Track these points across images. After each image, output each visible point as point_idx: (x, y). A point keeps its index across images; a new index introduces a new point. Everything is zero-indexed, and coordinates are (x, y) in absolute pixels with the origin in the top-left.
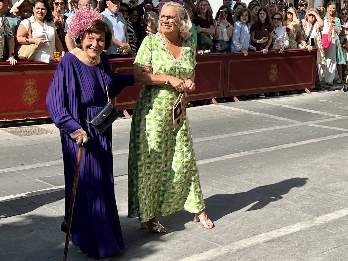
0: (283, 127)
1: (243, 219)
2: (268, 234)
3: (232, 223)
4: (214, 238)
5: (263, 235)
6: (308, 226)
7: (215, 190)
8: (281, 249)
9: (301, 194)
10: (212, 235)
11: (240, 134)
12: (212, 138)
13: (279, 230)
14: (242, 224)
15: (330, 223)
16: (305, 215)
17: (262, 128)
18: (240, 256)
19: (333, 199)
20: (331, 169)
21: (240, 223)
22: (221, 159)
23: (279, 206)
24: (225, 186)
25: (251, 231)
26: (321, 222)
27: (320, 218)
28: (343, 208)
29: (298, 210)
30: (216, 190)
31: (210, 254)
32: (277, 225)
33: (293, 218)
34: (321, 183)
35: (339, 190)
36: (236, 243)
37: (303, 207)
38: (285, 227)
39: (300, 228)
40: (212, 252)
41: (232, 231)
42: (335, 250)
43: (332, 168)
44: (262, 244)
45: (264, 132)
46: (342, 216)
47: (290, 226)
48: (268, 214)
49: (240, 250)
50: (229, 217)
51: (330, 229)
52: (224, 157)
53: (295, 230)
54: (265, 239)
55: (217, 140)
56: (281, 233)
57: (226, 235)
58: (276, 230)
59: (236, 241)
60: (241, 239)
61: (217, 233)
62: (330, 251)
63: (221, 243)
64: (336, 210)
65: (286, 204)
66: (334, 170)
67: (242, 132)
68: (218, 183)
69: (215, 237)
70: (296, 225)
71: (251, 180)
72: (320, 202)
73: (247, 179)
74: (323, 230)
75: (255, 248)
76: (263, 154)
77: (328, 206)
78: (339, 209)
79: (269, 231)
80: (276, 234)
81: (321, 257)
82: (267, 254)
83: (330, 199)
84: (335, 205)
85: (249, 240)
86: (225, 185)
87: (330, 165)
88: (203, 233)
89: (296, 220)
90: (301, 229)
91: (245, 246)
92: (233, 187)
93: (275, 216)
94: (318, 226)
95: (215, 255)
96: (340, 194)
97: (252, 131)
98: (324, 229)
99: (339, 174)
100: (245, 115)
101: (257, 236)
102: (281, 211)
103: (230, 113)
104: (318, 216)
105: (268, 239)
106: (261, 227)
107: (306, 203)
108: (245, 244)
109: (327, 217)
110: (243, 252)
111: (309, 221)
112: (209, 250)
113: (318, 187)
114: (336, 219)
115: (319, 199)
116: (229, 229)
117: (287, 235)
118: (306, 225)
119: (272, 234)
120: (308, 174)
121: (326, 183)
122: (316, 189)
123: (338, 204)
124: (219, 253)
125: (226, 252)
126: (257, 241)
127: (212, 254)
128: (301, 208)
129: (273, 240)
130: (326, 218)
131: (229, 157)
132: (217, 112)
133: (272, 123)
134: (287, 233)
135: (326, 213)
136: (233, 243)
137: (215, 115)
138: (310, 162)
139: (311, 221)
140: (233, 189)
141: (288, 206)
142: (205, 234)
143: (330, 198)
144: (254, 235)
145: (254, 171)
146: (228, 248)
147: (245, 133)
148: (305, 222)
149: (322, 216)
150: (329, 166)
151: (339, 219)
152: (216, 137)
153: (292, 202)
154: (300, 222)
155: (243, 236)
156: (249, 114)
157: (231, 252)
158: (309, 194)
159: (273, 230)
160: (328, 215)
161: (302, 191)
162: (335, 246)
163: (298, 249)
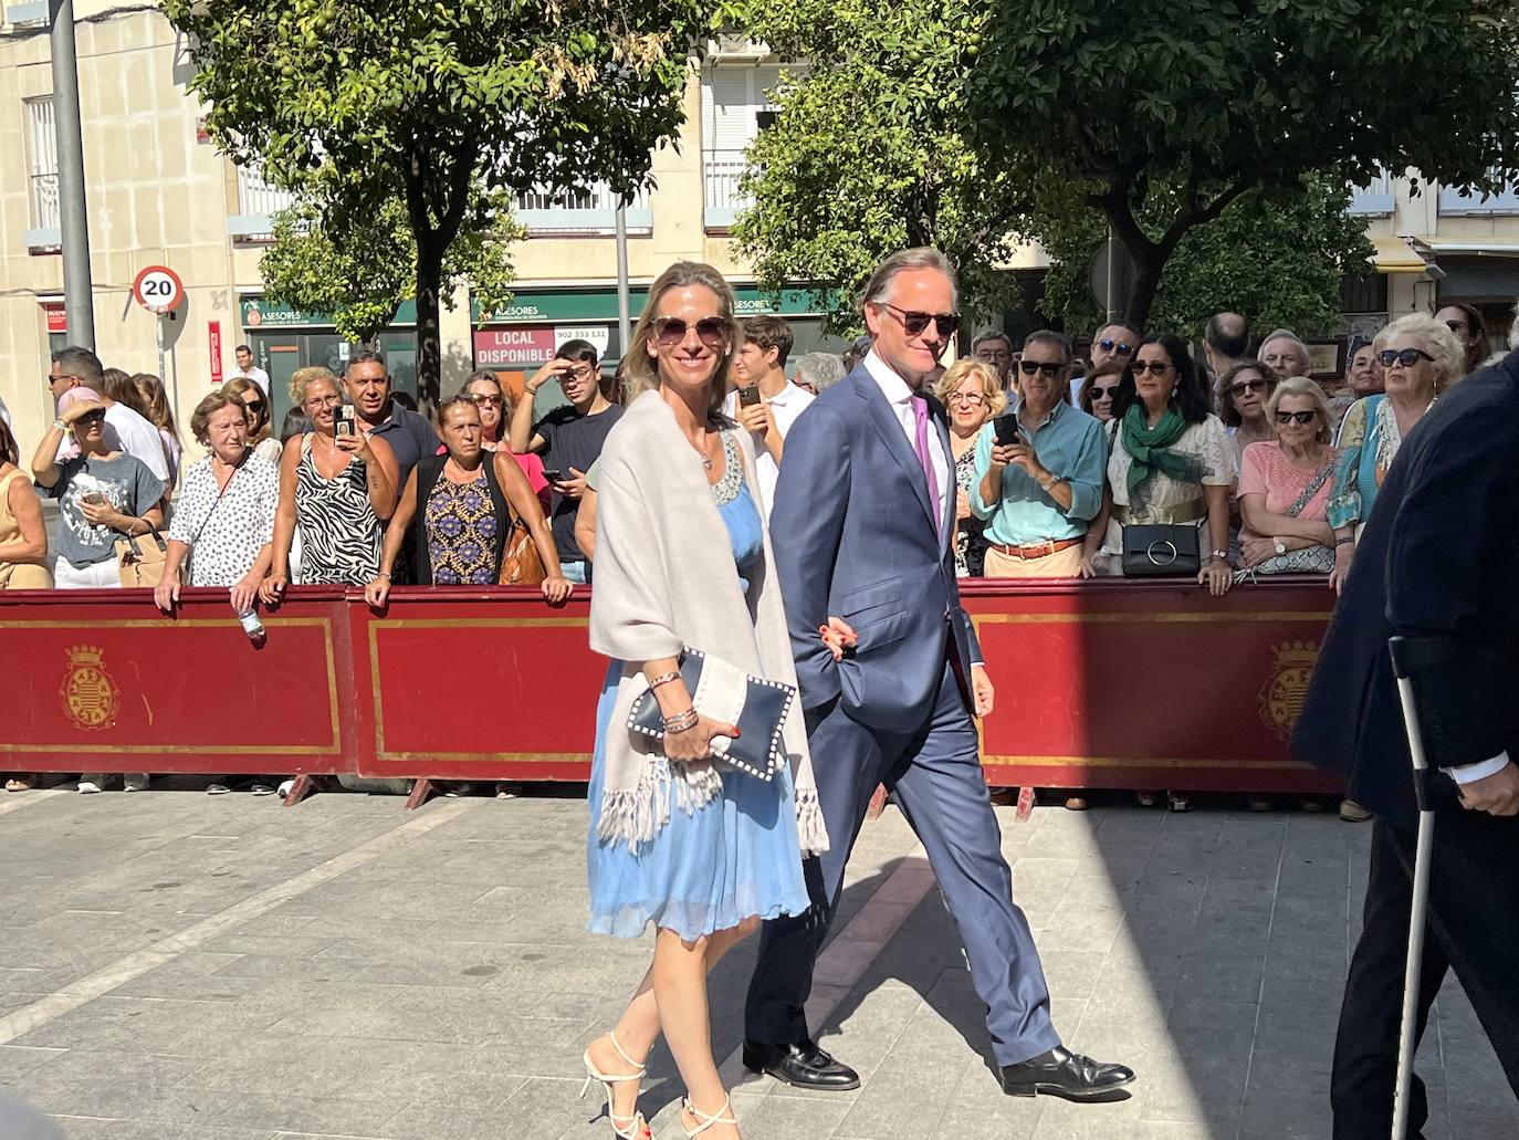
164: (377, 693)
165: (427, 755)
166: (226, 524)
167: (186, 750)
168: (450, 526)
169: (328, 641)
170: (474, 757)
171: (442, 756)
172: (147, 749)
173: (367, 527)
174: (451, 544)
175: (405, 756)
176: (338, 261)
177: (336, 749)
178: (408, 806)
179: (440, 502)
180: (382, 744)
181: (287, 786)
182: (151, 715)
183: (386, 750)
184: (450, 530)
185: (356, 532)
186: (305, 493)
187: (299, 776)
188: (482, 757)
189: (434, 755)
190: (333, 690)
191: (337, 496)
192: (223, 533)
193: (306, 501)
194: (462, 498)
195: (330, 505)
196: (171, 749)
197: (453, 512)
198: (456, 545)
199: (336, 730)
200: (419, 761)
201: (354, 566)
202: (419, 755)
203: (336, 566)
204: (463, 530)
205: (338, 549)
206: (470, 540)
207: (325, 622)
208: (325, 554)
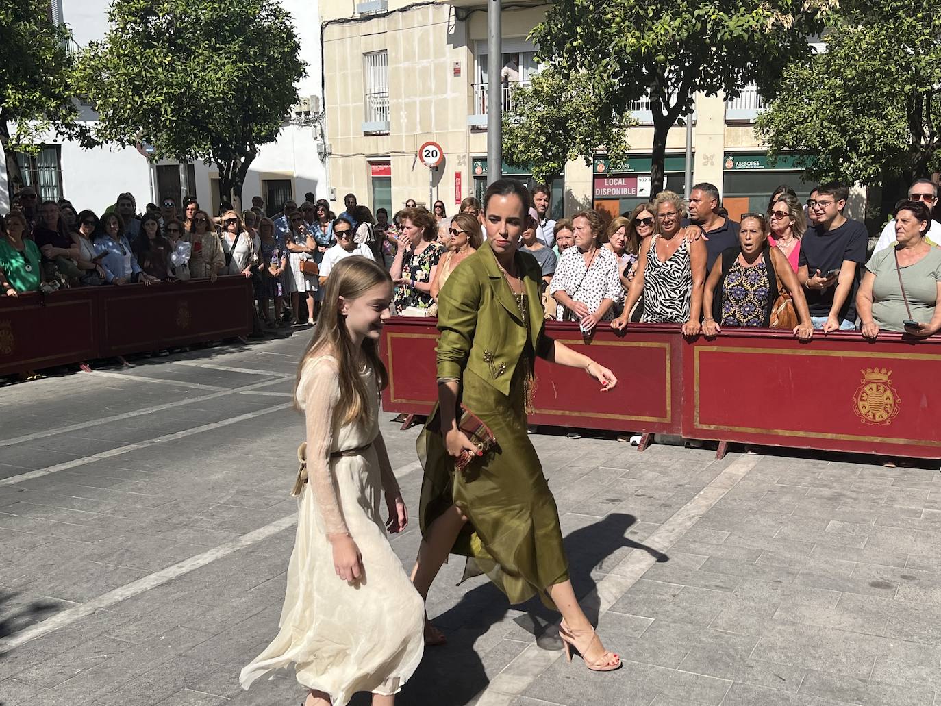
0: (199, 399)
1: (122, 554)
2: (162, 573)
3: (102, 564)
4: (69, 592)
5: (152, 576)
6: (228, 552)
7: (75, 512)
8: (182, 594)
9: (222, 502)
10: (65, 588)
11: (125, 415)
12: (77, 427)
13: (180, 564)
14: (119, 564)
15: (264, 541)
16: (225, 534)
17: (165, 403)
18: (112, 616)
19: (270, 503)
20: (272, 458)
21: (116, 562)
22: (90, 460)
23: (184, 525)
24: (94, 505)
25: (134, 572)
26: (249, 543)
27: (248, 536)
28: (285, 516)
29: (213, 529)
30: (79, 512)
31: (59, 621)
32: (178, 557)
33: (205, 543)
34: (254, 481)
35: (281, 488)
36: (107, 596)
37: (223, 522)
38: (190, 559)
39: (215, 556)
40: (62, 617)
41: (100, 576)
42: (269, 583)
43: (273, 456)
44: (151, 591)
45: (167, 410)
46: (283, 528)
47: (199, 555)
48: (165, 541)
49: (111, 607)
50: (98, 555)
51: (262, 552)
52: (95, 456)
53: (206, 562)
54: (155, 583)
55: (86, 429)
56: (184, 569)
57: (89, 585)
58: (177, 565)
59: (105, 593)
60: (115, 588)
61: (74, 584)
62: (260, 586)
63: (81, 600)
64: (274, 521)
65: (196, 521)
66: (276, 459)
67: (130, 413)
68: (82, 501)
69: (70, 590)
70: (209, 553)
71: (140, 489)
72: (251, 510)
73: (133, 489)
74: (252, 554)
75: (137, 600)
76: (164, 446)
77: (263, 516)
78: (279, 518)
79: (163, 569)
80: (174, 572)
81: (244, 597)
82: (156, 606)
83: (266, 504)
84: (274, 512)
85: (129, 587)
86: (95, 502)
87: (271, 451)
88: (49, 586)
89: (210, 544)
90: (217, 557)
91: (120, 599)
92: (109, 504)
93: (175, 542)
94: (244, 550)
95: (68, 621)
96: (281, 495)
97: (148, 409)
98: (253, 552)
99: (283, 465)
100: (137, 384)
101: (143, 579)
102: (186, 533)
103: (110, 383)
104: (245, 534)
105: (160, 582)
106: (152, 563)
107: (227, 515)
108: (121, 596)
109: (259, 533)
110: (118, 609)
111: (231, 544)
112: (57, 615)
113: (250, 488)
114: (274, 535)
115: (249, 507)
116: (95, 575)
117: (194, 570)
118: (225, 551)
119: (168, 572)
120: (235, 469)
121: (262, 481)
122: (245, 492)
123: (278, 511)
124: (76, 616)
125: (87, 613)
126: (141, 587)
127: (62, 619)
128: (220, 525)
129: (169, 582)
130: (258, 535)
131: (104, 455)
132: (89, 383)
133: (181, 394)
134: (193, 568)
135: (259, 527)
136: (100, 597)
137: (85, 389)
138: (239, 451)
139: (234, 543)
140: (108, 507)
141: (199, 524)
142: (53, 588)
143: (266, 502)
144: (138, 578)
145: (147, 475)
146: (91, 606)
147: (135, 414)
148: (223, 546)
149: (251, 533)
150: (268, 454)
151: (278, 534)
152: (84, 425)
153: (207, 516)
154: (215, 546)
155: (120, 583)
156: (145, 383)
157: (97, 612)
158: (234, 501)
159: (170, 566)
160: (261, 530)
161: (222, 497)
162: (269, 577)
163: (208, 590)
164: (697, 389)
165: (727, 427)
166: (591, 286)
167: (576, 414)
168: (738, 292)
169: (668, 357)
170: (759, 431)
171: (737, 429)
172: (553, 412)
173: (680, 291)
174: (737, 303)
175: (712, 427)
176: (537, 139)
177: (668, 419)
178: (717, 457)
179: (734, 277)
180: (698, 419)
181: (637, 439)
182: (556, 393)
183: (700, 423)
184: (738, 295)
185: (673, 295)
186: (649, 270)
187: (644, 434)
188: (764, 432)
189: (731, 428)
190: (668, 386)
191: (665, 273)
192: (589, 291)
193: (648, 274)
194: (747, 276)
195: (660, 278)
196: (567, 413)
197: (741, 284)
198: (740, 304)
199: (669, 409)
200: (721, 431)
201: (669, 314)
202: (722, 427)
203: (660, 314)
204: (746, 295)
205: (662, 304)
206: (750, 301)
207: (667, 346)
208: (655, 306)
